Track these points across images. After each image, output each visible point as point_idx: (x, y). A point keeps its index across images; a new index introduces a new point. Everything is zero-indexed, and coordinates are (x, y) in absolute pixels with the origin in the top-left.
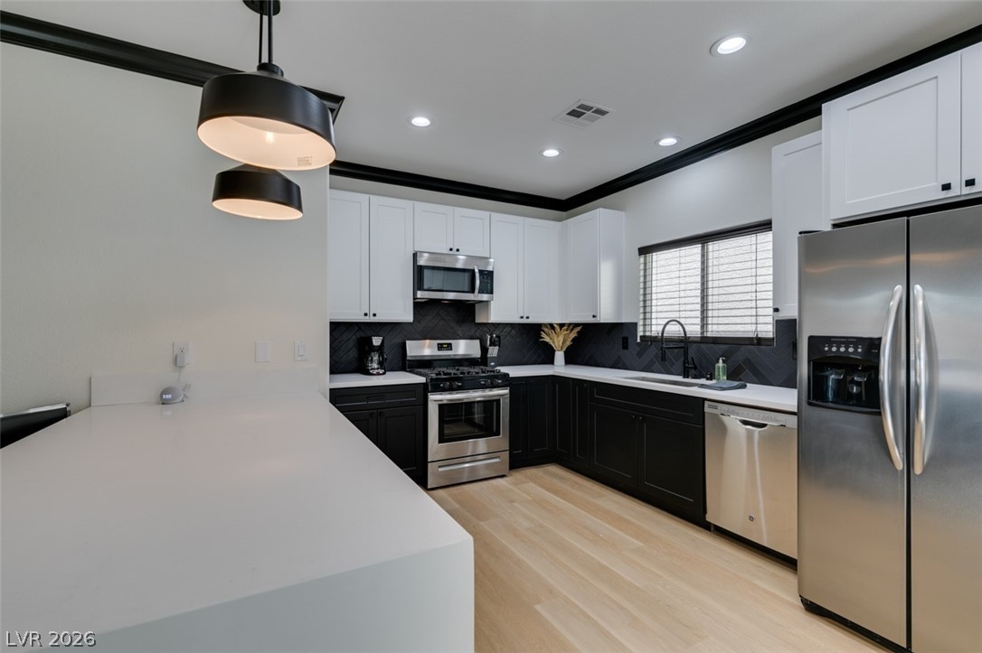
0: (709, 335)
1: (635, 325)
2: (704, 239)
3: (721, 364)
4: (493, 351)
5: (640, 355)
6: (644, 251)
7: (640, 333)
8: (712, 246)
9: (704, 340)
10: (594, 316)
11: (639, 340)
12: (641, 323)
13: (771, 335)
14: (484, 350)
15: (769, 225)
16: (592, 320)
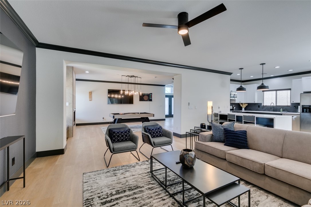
0: (277, 105)
1: (261, 103)
2: (276, 90)
3: (281, 109)
4: (234, 108)
5: (262, 108)
6: (263, 91)
7: (262, 105)
8: (278, 92)
9: (276, 106)
12: (262, 103)
13: (290, 105)
14: (233, 108)
15: (290, 89)
16: (254, 103)
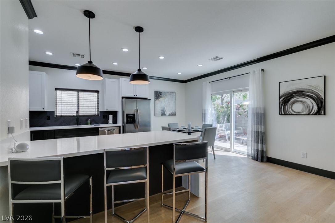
0: (81, 114)
1: (54, 112)
2: (78, 91)
3: (89, 121)
6: (56, 89)
7: (55, 114)
8: (81, 93)
9: (80, 116)
10: (43, 109)
11: (55, 117)
12: (56, 111)
13: (98, 114)
15: (98, 92)
16: (42, 110)
